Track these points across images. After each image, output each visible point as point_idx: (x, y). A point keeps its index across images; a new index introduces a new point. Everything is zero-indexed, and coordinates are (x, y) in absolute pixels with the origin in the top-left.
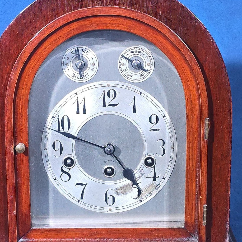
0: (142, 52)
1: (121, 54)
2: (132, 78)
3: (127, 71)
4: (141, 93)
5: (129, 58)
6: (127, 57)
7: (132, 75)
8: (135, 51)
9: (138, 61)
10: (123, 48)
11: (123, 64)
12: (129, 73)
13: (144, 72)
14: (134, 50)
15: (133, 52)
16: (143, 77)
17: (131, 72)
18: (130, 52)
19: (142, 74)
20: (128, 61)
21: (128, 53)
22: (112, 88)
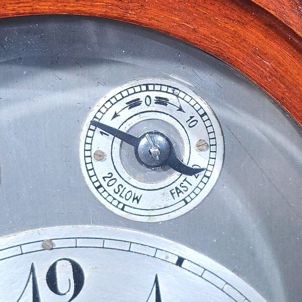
0: (172, 98)
1: (90, 118)
2: (139, 206)
3: (120, 181)
4: (180, 262)
5: (123, 129)
6: (115, 124)
7: (138, 193)
8: (142, 99)
9: (160, 139)
10: (95, 90)
11: (100, 156)
12: (129, 188)
13: (184, 176)
14: (142, 96)
15: (135, 103)
16: (182, 196)
17: (133, 181)
18: (123, 103)
19: (177, 184)
20: (118, 141)
21: (117, 108)
22: (63, 254)
